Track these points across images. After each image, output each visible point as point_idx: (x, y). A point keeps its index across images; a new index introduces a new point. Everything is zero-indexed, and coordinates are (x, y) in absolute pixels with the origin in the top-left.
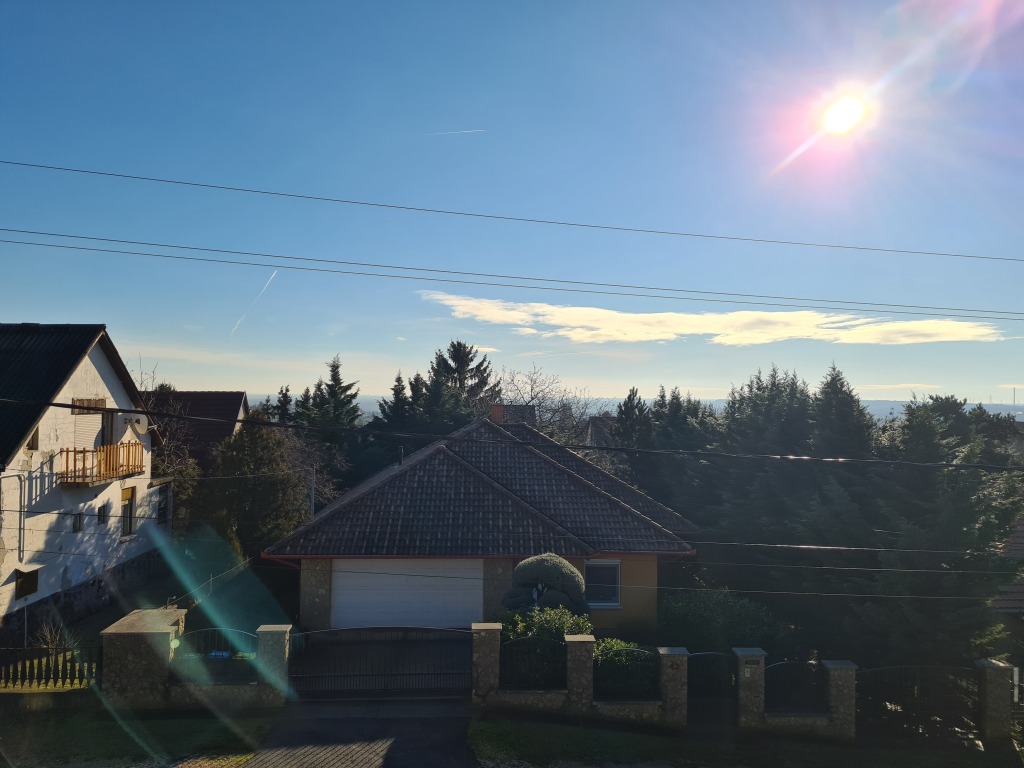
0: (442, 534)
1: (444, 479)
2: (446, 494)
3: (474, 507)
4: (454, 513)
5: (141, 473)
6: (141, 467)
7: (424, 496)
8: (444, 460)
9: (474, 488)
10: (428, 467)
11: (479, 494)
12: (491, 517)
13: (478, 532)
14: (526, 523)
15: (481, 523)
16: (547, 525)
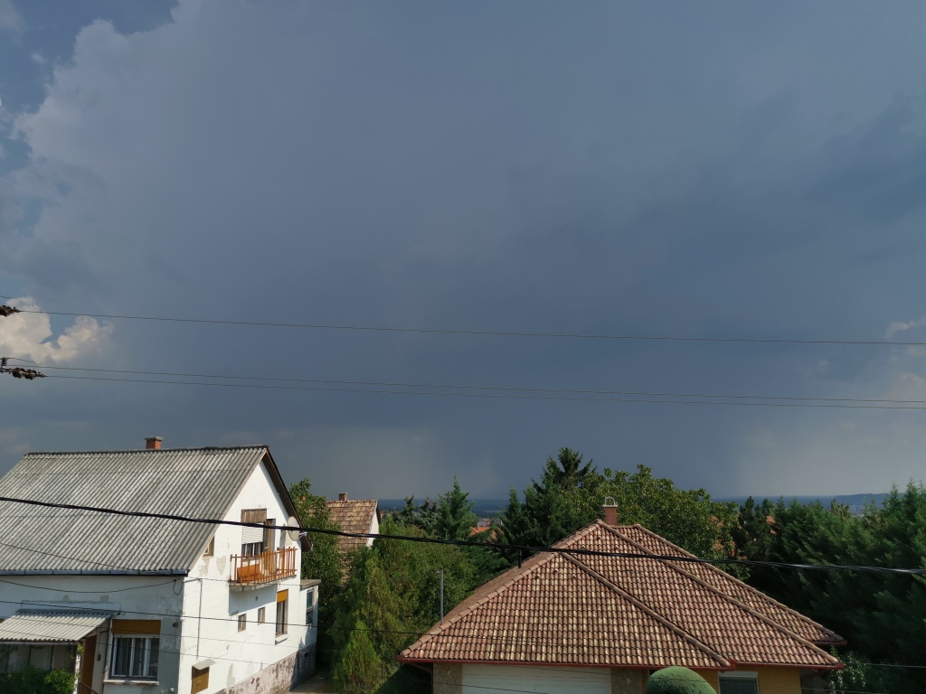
0: (567, 639)
1: (565, 583)
2: (568, 598)
3: (597, 612)
4: (578, 618)
5: (294, 576)
6: (294, 570)
7: (547, 599)
8: (563, 563)
9: (596, 592)
10: (548, 570)
11: (601, 598)
12: (615, 623)
13: (604, 639)
14: (652, 630)
15: (606, 629)
16: (676, 634)
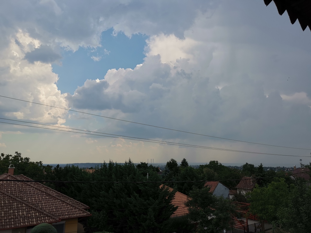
3: (8, 208)
9: (8, 201)
11: (10, 203)
12: (16, 212)
13: (11, 219)
14: (31, 212)
15: (12, 214)
16: (40, 212)
